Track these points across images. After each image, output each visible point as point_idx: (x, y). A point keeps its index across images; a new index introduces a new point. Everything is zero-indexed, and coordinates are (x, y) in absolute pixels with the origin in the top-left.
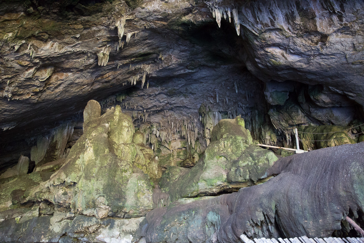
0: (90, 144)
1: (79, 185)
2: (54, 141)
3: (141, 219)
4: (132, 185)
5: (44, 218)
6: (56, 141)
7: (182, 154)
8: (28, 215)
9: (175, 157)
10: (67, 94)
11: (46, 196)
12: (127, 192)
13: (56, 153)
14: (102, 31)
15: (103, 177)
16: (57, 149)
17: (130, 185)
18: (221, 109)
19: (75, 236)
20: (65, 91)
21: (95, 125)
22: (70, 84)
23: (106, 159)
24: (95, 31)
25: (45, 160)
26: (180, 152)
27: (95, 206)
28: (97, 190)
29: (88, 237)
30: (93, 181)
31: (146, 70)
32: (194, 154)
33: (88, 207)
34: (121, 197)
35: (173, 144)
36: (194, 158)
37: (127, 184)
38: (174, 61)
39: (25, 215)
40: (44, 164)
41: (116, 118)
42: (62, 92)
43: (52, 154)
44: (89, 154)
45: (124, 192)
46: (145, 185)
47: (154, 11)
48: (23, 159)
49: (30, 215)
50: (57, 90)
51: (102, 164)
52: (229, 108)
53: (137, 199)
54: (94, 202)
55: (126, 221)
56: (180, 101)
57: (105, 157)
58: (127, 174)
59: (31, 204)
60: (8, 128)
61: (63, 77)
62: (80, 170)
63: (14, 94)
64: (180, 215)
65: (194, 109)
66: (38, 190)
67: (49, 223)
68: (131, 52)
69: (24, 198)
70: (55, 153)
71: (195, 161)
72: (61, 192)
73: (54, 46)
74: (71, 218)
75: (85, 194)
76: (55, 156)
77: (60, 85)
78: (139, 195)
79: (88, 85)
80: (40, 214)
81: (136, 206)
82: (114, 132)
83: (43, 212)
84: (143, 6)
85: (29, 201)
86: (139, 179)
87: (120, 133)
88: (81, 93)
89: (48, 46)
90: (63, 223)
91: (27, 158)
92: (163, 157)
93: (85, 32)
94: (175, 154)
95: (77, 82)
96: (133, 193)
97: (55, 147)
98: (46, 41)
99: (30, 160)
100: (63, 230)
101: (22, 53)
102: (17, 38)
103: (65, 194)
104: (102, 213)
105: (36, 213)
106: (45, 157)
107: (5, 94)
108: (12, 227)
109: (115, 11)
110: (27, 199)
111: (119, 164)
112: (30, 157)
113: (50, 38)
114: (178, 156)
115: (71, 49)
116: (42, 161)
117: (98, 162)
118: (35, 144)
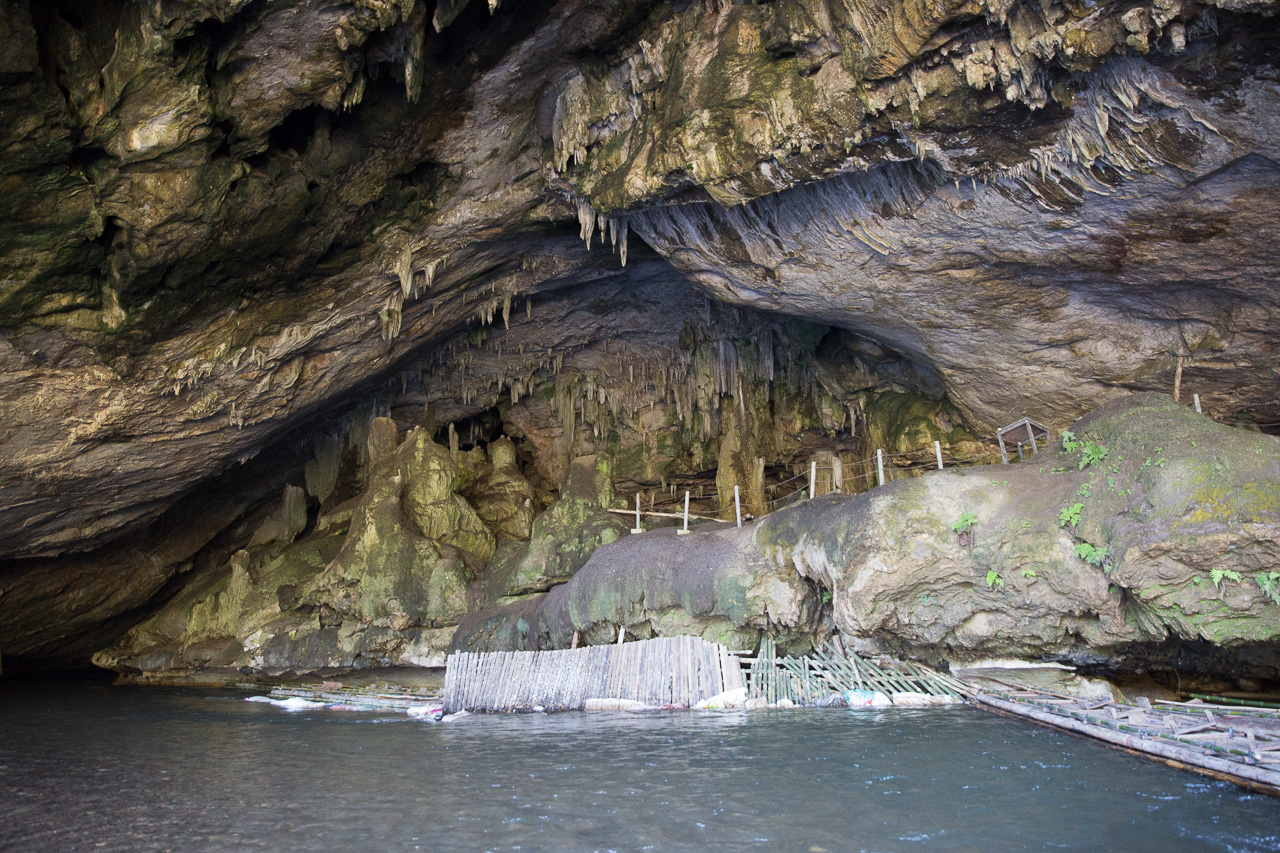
0: (371, 520)
1: (362, 584)
2: (351, 446)
3: (455, 629)
4: (437, 578)
5: (328, 631)
6: (355, 447)
7: (669, 442)
8: (305, 627)
9: (654, 451)
10: (342, 384)
11: (324, 599)
12: (431, 591)
13: (360, 476)
14: (374, 282)
15: (392, 570)
16: (359, 466)
17: (434, 579)
18: (733, 333)
19: (372, 656)
20: (337, 380)
21: (385, 471)
22: (343, 369)
23: (396, 541)
24: (359, 287)
25: (337, 493)
26: (665, 437)
27: (387, 614)
28: (386, 590)
29: (390, 658)
30: (380, 577)
31: (508, 288)
32: (691, 445)
33: (378, 615)
34: (421, 598)
35: (645, 418)
36: (691, 455)
37: (429, 577)
38: (561, 267)
39: (301, 627)
40: (337, 505)
41: (419, 456)
42: (332, 385)
43: (350, 478)
44: (371, 536)
45: (426, 591)
46: (455, 579)
47: (464, 223)
48: (292, 492)
49: (308, 627)
50: (321, 385)
51: (390, 550)
52: (750, 330)
53: (445, 600)
54: (384, 608)
55: (437, 632)
56: (630, 321)
57: (394, 537)
58: (431, 562)
59: (308, 609)
60: (247, 457)
61: (326, 363)
62: (362, 559)
63: (245, 419)
64: (486, 624)
65: (672, 334)
66: (314, 588)
67: (336, 639)
68: (451, 282)
69: (297, 600)
70: (355, 475)
71: (695, 464)
72: (342, 593)
73: (294, 332)
74: (362, 630)
75: (372, 597)
76: (357, 482)
77: (323, 376)
78: (447, 594)
79: (380, 356)
80: (322, 626)
81: (444, 610)
82: (415, 485)
83: (327, 622)
84: (439, 221)
85: (304, 606)
86: (446, 570)
87: (426, 485)
88: (370, 373)
89: (284, 338)
90: (356, 638)
91: (300, 490)
92: (625, 452)
93: (342, 294)
94: (653, 443)
95: (355, 360)
96: (439, 592)
97: (355, 461)
98: (278, 333)
99: (306, 494)
100: (355, 648)
101: (245, 364)
102: (232, 349)
103: (347, 596)
104: (399, 622)
105: (316, 624)
106: (336, 488)
107: (233, 422)
108: (287, 646)
109: (385, 248)
110: (301, 602)
111: (416, 547)
112: (304, 487)
113: (284, 325)
114: (661, 448)
115: (325, 326)
116: (330, 496)
117: (384, 547)
118: (312, 456)
